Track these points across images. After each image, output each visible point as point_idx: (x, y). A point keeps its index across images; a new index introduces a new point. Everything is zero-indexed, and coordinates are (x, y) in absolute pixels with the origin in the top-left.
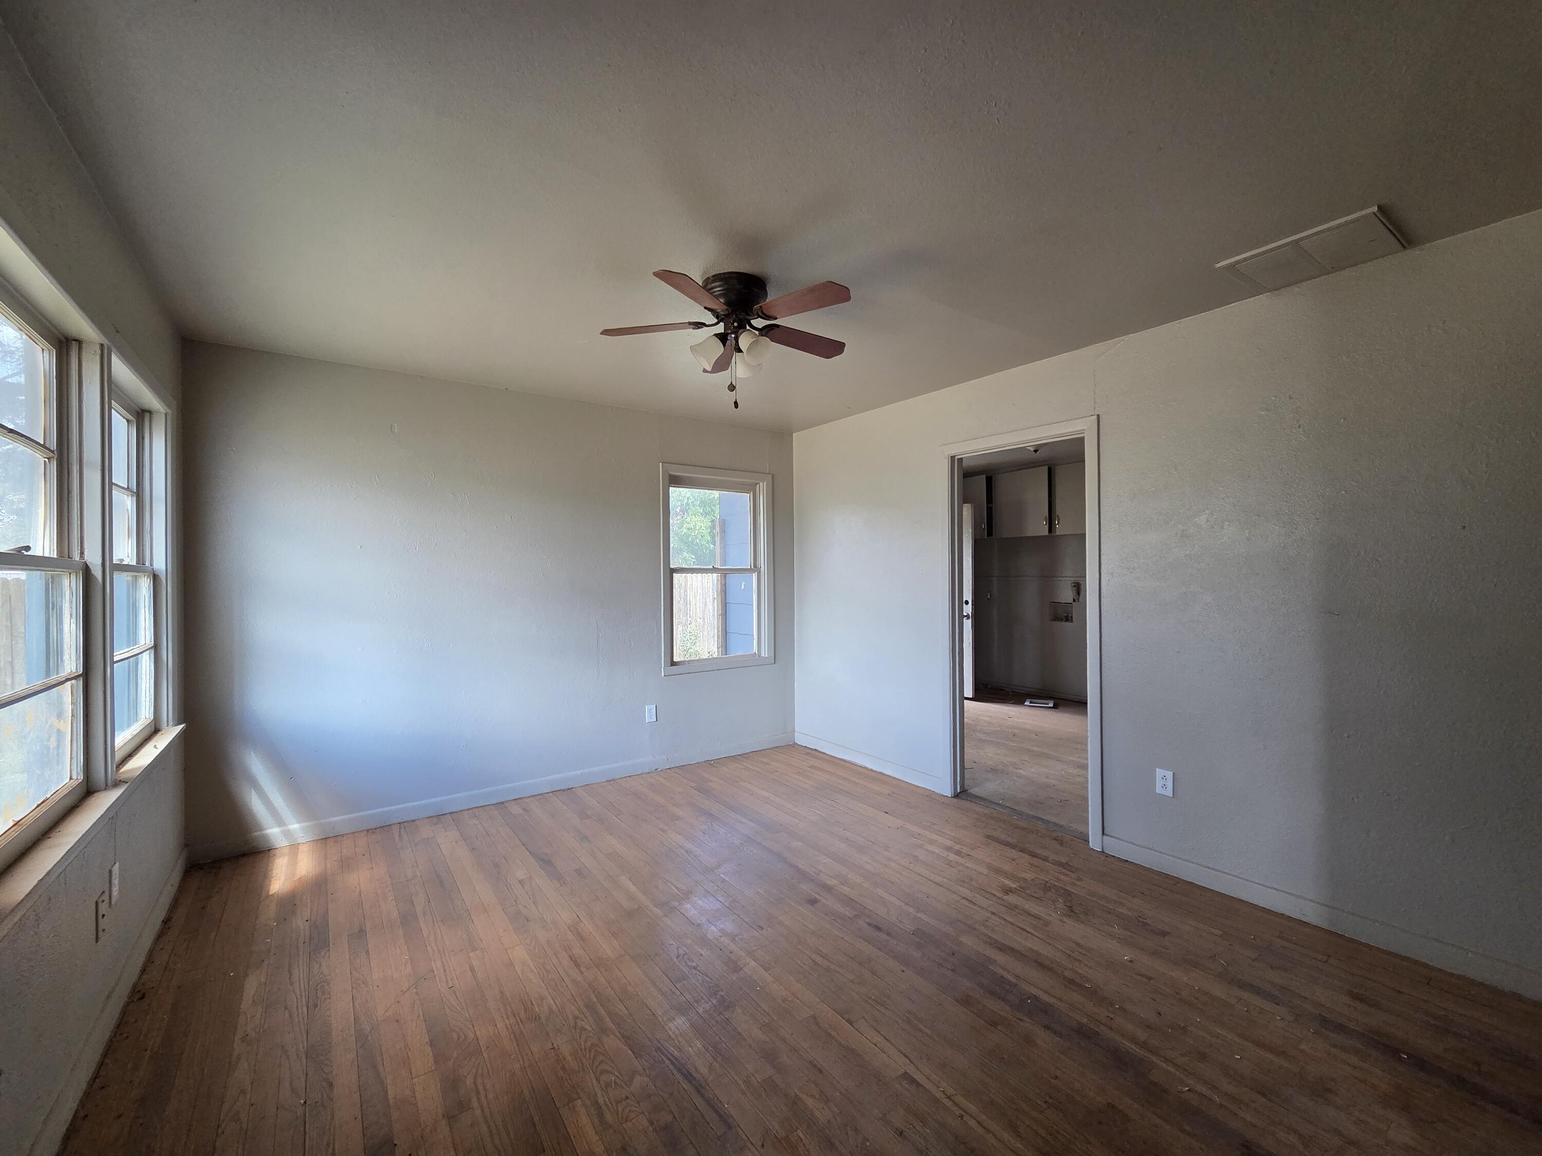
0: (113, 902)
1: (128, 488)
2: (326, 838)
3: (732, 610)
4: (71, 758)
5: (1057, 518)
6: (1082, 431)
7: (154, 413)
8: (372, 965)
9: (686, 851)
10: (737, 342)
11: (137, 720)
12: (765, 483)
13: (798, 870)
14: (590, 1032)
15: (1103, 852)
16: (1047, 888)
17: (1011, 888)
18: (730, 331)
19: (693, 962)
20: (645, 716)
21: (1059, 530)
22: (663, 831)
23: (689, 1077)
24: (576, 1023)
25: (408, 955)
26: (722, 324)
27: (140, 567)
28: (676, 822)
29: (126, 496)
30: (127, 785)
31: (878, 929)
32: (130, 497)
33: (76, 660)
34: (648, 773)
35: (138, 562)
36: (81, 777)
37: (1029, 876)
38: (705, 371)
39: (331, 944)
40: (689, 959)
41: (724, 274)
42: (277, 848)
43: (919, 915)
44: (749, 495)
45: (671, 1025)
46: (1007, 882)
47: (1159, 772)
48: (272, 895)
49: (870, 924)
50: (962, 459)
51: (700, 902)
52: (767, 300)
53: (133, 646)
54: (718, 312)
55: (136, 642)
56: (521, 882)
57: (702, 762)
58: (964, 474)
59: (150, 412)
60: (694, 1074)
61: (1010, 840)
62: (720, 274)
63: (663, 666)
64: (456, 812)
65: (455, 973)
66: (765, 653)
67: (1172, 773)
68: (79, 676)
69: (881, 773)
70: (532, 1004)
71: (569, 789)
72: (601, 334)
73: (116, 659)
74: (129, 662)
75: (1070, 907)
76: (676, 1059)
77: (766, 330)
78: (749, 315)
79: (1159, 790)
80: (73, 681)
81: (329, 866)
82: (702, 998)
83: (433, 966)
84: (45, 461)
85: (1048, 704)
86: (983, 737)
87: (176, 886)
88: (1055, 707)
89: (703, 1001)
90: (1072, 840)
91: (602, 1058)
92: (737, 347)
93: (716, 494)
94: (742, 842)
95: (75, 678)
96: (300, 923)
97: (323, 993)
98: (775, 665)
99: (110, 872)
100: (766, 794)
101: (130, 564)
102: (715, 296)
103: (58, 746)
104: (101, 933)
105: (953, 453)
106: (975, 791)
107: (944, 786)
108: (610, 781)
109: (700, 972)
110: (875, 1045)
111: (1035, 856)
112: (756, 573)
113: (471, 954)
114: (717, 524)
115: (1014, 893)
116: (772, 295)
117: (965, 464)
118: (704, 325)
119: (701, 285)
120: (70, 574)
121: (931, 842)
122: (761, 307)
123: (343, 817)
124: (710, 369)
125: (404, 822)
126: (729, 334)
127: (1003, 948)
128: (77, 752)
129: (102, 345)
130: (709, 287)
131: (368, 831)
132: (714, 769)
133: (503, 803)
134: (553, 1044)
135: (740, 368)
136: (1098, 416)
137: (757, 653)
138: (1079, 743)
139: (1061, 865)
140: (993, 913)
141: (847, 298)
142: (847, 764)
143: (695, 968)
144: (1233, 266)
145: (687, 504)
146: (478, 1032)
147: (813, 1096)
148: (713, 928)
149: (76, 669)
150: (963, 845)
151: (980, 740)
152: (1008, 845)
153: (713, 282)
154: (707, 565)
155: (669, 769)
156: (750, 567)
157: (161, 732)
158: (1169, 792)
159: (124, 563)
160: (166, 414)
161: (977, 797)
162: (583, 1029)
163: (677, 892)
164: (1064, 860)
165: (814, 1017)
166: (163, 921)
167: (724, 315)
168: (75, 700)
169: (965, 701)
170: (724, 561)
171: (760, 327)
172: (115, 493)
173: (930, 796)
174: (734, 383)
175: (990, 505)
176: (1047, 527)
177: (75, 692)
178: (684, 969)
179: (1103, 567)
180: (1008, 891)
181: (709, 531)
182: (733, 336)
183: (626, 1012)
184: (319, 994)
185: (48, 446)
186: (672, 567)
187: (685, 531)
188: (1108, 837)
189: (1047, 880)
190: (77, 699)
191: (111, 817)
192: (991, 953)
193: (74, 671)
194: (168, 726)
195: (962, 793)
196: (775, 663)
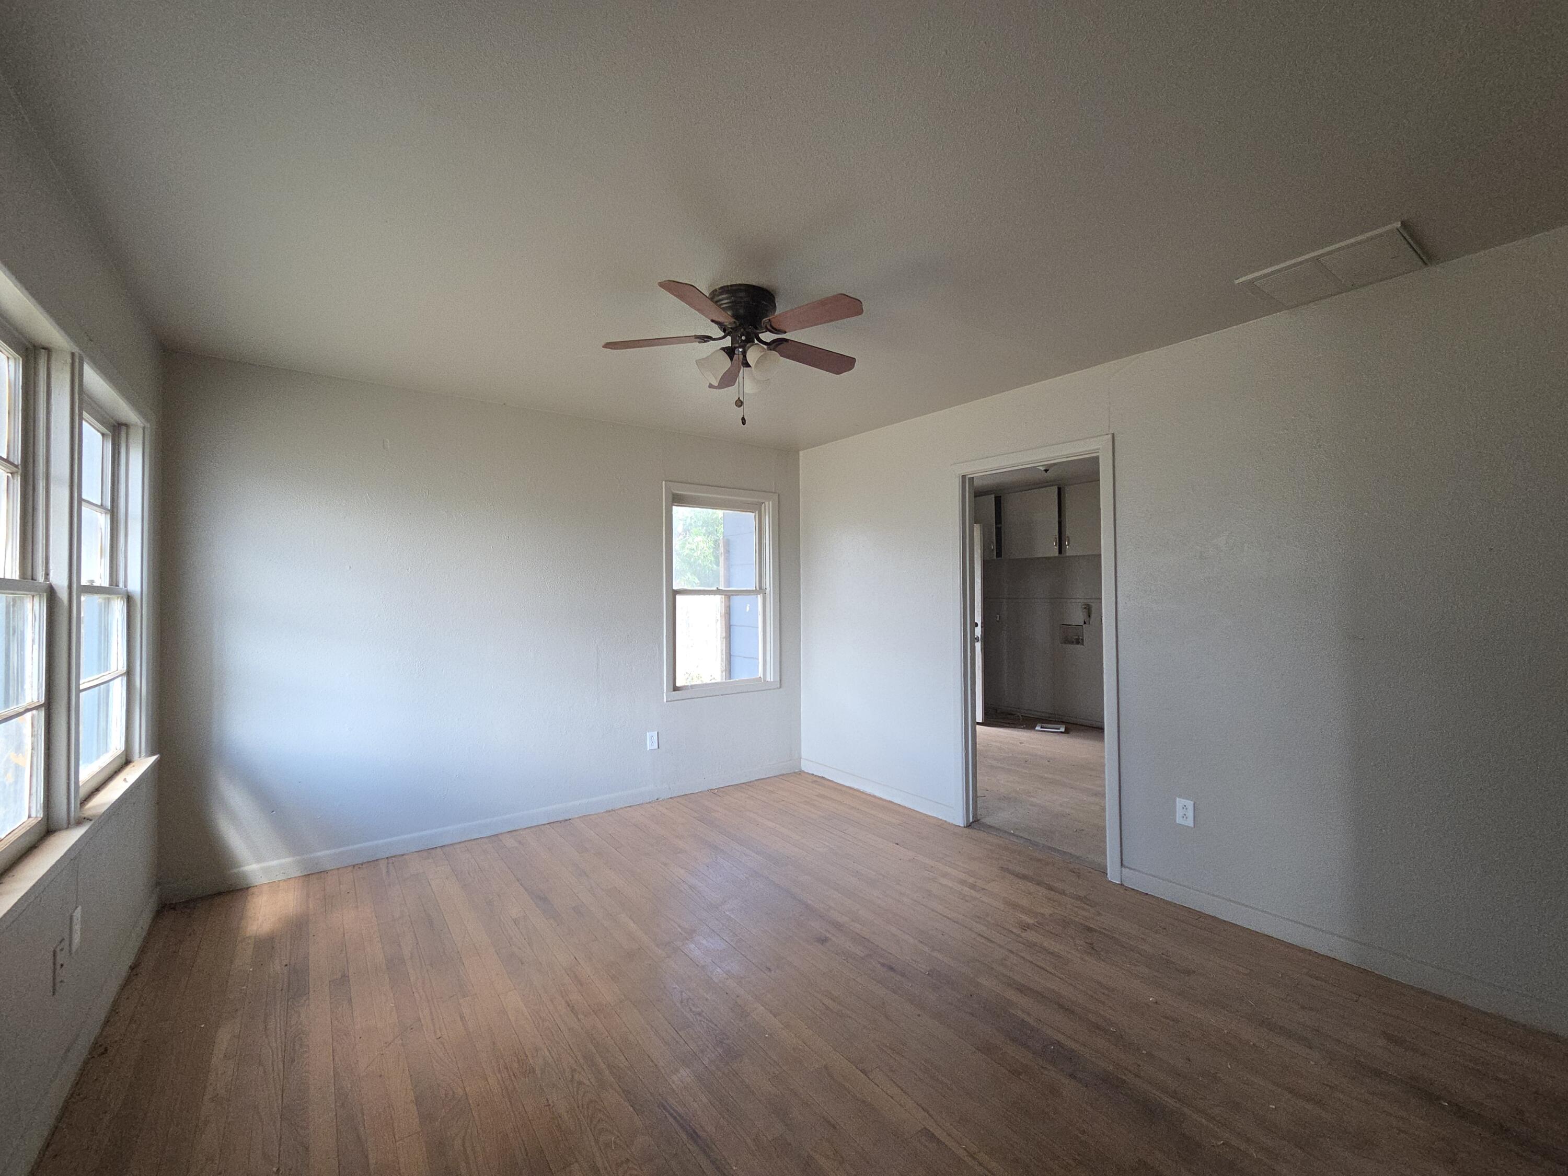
0: (74, 950)
1: (102, 505)
2: (309, 875)
3: (737, 633)
4: (30, 794)
5: (1067, 539)
6: (1098, 450)
7: (131, 427)
8: (355, 1015)
9: (690, 886)
10: (745, 356)
11: (107, 751)
12: (770, 502)
13: (807, 906)
14: (588, 1086)
15: (1122, 885)
16: (1065, 923)
17: (1028, 924)
18: (737, 345)
19: (698, 1007)
20: (646, 744)
21: (1070, 551)
22: (665, 865)
23: (694, 1136)
24: (573, 1076)
25: (393, 1002)
26: (729, 338)
27: (112, 589)
28: (679, 855)
29: (99, 514)
30: (91, 823)
31: (891, 969)
32: (104, 515)
33: (38, 690)
34: (650, 802)
35: (111, 584)
36: (41, 815)
37: (1047, 911)
38: (711, 386)
39: (311, 992)
40: (694, 1005)
41: (731, 286)
42: (256, 886)
43: (935, 954)
44: (754, 514)
45: (675, 1078)
46: (1024, 917)
47: (1180, 802)
48: (249, 938)
49: (883, 965)
50: (973, 478)
51: (704, 942)
52: (776, 314)
53: (104, 672)
54: (726, 325)
55: (107, 668)
56: (515, 922)
57: (705, 791)
58: (975, 493)
59: (127, 425)
60: (700, 1133)
61: (1025, 872)
62: (728, 286)
63: (665, 691)
64: (448, 845)
65: (444, 1022)
66: (770, 677)
67: (1192, 803)
68: (41, 706)
69: (890, 802)
70: (526, 1056)
71: (566, 820)
72: (603, 347)
73: (82, 687)
74: (100, 690)
75: (1091, 944)
76: (680, 1115)
77: (775, 344)
78: (757, 328)
79: (1179, 820)
80: (34, 712)
81: (311, 906)
82: (708, 1047)
83: (420, 1013)
84: (8, 476)
85: (1059, 729)
86: (994, 763)
87: (146, 927)
88: (1067, 732)
89: (708, 1050)
90: (1090, 872)
91: (600, 1115)
92: (744, 362)
93: (719, 513)
94: (747, 876)
95: (37, 708)
96: (276, 967)
97: (301, 1046)
98: (781, 689)
99: (71, 918)
100: (771, 824)
101: (103, 585)
102: (723, 309)
103: (16, 782)
104: (58, 985)
105: (963, 472)
106: (988, 820)
107: (956, 816)
108: (610, 811)
109: (704, 1018)
110: (892, 1098)
111: (1052, 890)
112: (762, 595)
113: (461, 1001)
114: (721, 545)
115: (1031, 929)
116: (781, 308)
117: (977, 483)
118: (710, 338)
119: (708, 295)
120: (33, 596)
121: (945, 875)
122: (769, 320)
123: (328, 852)
124: (716, 384)
125: (391, 857)
126: (737, 347)
127: (1022, 989)
128: (37, 788)
129: (73, 354)
130: (716, 299)
131: (354, 866)
132: (718, 798)
133: (497, 835)
134: (547, 1100)
135: (748, 383)
136: (1113, 434)
137: (762, 677)
138: (1097, 770)
139: (1079, 898)
140: (1012, 952)
141: (859, 311)
142: (856, 793)
143: (699, 1014)
144: (1252, 282)
145: (691, 524)
146: (467, 1089)
147: (827, 1157)
148: (719, 970)
149: (38, 699)
150: (977, 878)
151: (992, 767)
152: (1024, 877)
153: (721, 294)
154: (711, 587)
155: (671, 798)
156: (754, 589)
157: (132, 765)
158: (1190, 822)
159: (95, 584)
160: (144, 428)
161: (990, 827)
162: (580, 1083)
163: (680, 930)
164: (1082, 893)
165: (826, 1067)
166: (130, 967)
167: (731, 328)
168: (36, 733)
169: (977, 726)
170: (728, 582)
171: (769, 341)
172: (85, 509)
173: (942, 826)
174: (741, 399)
175: (999, 526)
176: (1057, 547)
177: (35, 723)
178: (688, 1016)
179: (1119, 589)
180: (1025, 927)
181: (712, 550)
182: (740, 350)
183: (626, 1063)
184: (297, 1047)
185: (12, 460)
186: (675, 588)
187: (687, 551)
188: (1127, 870)
189: (1066, 914)
190: (37, 731)
191: (73, 857)
192: (1011, 994)
193: (35, 700)
194: (140, 757)
195: (974, 823)
196: (780, 687)
